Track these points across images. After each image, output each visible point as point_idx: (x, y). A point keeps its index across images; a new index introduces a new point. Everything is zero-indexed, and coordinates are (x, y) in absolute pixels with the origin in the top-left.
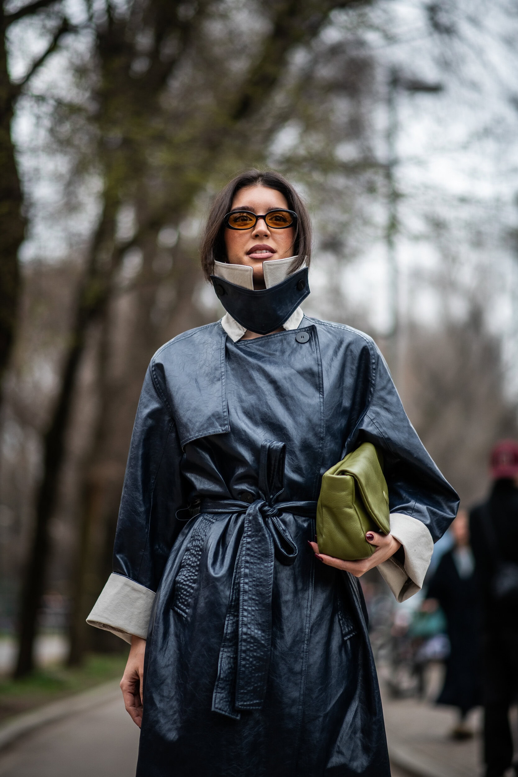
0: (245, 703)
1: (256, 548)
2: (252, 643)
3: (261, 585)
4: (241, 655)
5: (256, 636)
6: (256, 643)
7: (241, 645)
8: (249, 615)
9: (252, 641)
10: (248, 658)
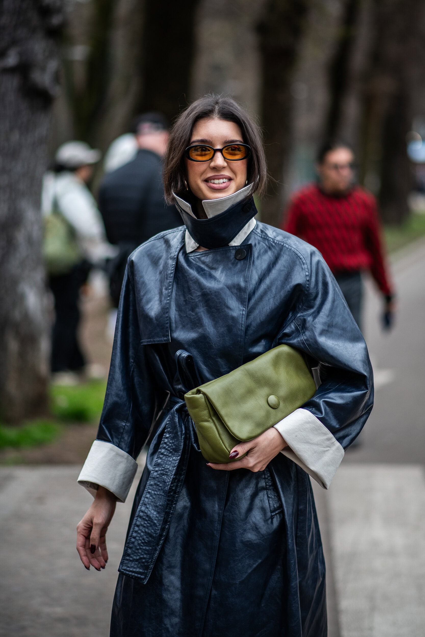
0: (128, 569)
1: (170, 443)
2: (146, 521)
3: (166, 474)
4: (134, 528)
5: (151, 516)
6: (149, 521)
7: (137, 520)
8: (151, 498)
9: (147, 519)
10: (139, 532)
